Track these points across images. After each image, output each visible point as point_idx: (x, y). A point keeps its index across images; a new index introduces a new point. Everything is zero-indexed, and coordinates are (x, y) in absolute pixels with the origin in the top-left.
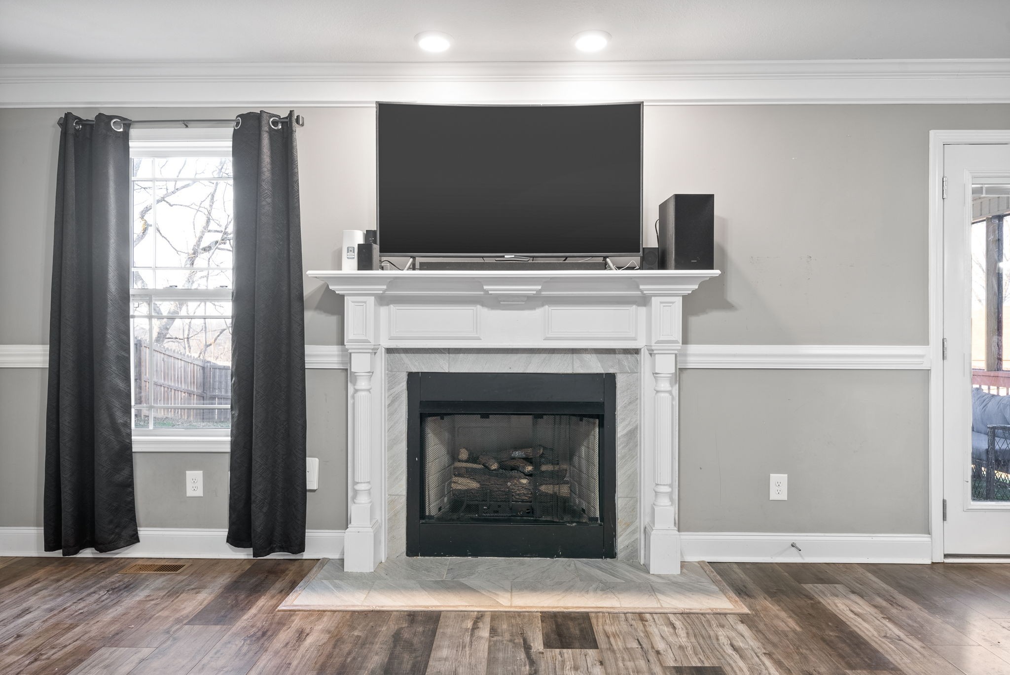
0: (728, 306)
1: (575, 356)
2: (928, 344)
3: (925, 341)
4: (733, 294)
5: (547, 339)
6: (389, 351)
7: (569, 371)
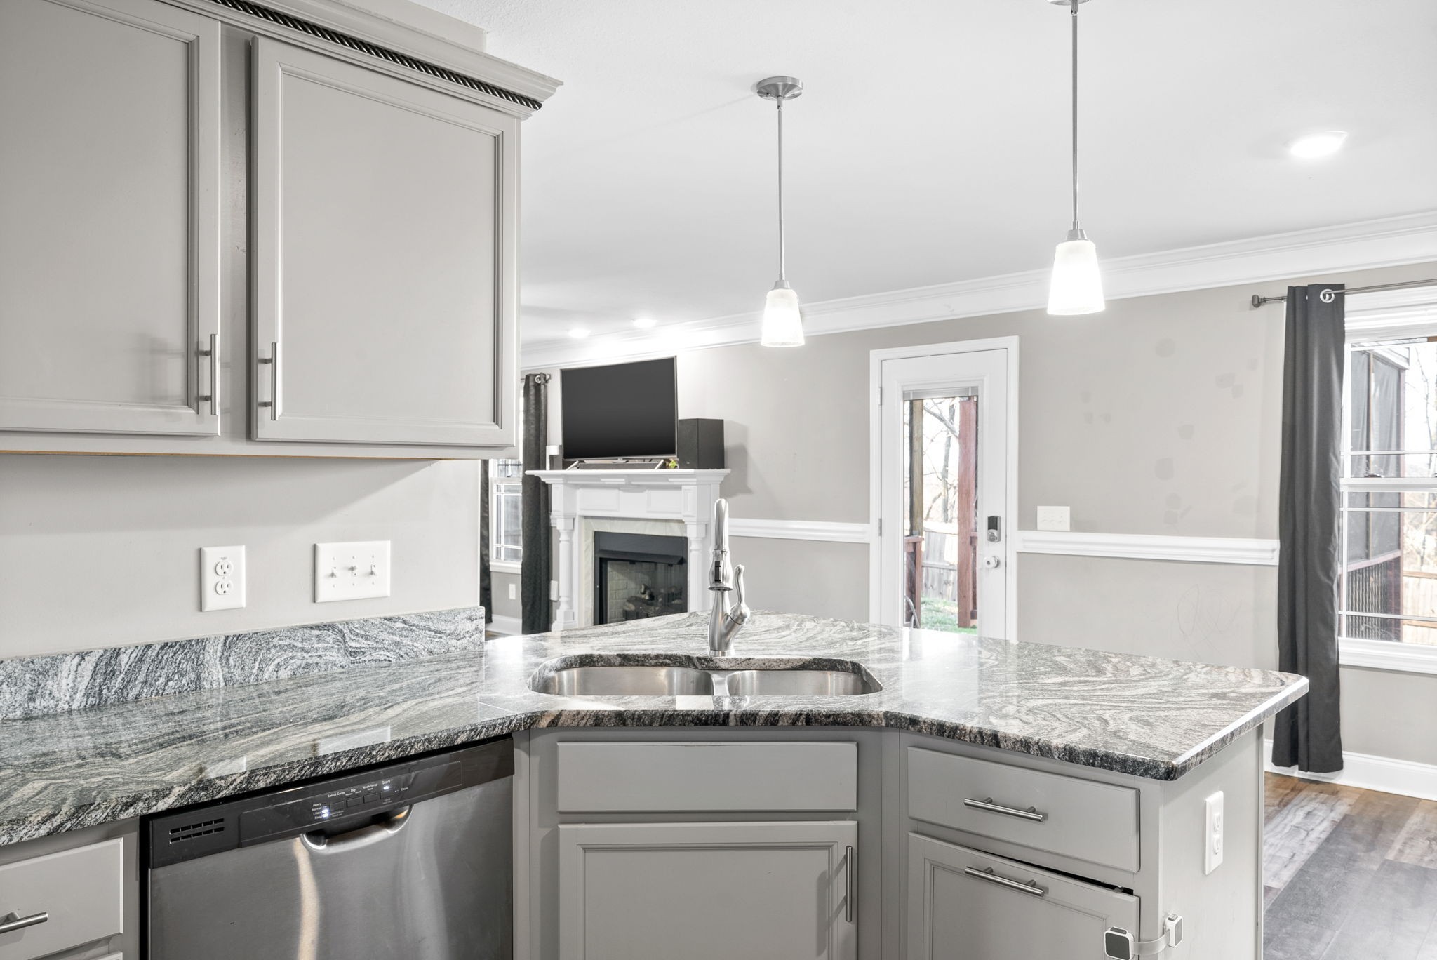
0: (748, 491)
1: (667, 523)
2: (868, 522)
3: (866, 519)
4: (752, 482)
5: (648, 512)
6: (586, 517)
7: (664, 534)
